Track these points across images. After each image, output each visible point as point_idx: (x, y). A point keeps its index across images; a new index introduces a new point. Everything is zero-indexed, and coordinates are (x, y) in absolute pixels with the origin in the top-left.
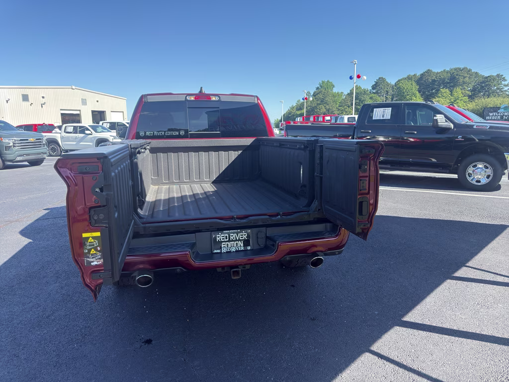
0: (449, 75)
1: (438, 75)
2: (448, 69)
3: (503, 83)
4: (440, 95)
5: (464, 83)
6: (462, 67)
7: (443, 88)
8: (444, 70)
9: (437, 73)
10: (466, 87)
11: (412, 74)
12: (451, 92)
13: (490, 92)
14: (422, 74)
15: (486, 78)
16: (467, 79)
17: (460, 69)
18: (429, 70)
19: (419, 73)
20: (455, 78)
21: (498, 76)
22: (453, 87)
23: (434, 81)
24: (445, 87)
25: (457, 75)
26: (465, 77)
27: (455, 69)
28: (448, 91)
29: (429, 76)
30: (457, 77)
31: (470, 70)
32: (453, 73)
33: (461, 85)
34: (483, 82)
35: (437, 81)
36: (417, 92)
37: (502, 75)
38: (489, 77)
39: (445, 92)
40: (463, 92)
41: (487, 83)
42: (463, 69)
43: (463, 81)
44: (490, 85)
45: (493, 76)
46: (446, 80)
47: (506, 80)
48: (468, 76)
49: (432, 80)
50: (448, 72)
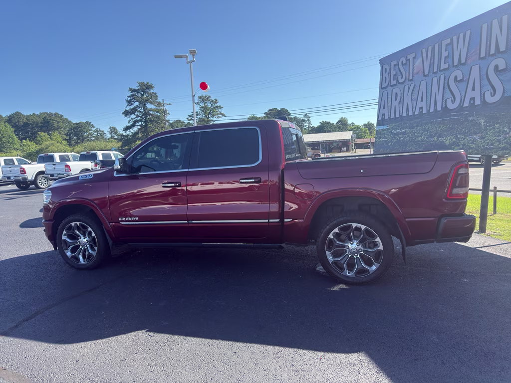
0: (42, 119)
1: (29, 118)
2: (37, 113)
3: (93, 129)
4: (39, 139)
5: (59, 127)
6: (54, 112)
7: (39, 132)
8: (34, 114)
9: (28, 116)
10: (61, 132)
12: (50, 135)
13: (84, 136)
15: (77, 124)
16: (61, 124)
17: (51, 114)
18: (17, 112)
19: (6, 115)
20: (48, 122)
21: (87, 122)
22: (50, 131)
23: (26, 124)
24: (41, 130)
25: (51, 120)
26: (58, 122)
27: (47, 114)
28: (46, 135)
29: (19, 118)
30: (51, 121)
31: (62, 116)
32: (45, 117)
33: (57, 130)
34: (76, 128)
35: (30, 124)
37: (90, 123)
38: (80, 123)
39: (44, 136)
40: (61, 136)
41: (80, 129)
42: (55, 114)
43: (58, 126)
44: (83, 130)
45: (83, 123)
46: (40, 125)
47: (94, 127)
48: (61, 121)
49: (24, 123)
50: (39, 116)
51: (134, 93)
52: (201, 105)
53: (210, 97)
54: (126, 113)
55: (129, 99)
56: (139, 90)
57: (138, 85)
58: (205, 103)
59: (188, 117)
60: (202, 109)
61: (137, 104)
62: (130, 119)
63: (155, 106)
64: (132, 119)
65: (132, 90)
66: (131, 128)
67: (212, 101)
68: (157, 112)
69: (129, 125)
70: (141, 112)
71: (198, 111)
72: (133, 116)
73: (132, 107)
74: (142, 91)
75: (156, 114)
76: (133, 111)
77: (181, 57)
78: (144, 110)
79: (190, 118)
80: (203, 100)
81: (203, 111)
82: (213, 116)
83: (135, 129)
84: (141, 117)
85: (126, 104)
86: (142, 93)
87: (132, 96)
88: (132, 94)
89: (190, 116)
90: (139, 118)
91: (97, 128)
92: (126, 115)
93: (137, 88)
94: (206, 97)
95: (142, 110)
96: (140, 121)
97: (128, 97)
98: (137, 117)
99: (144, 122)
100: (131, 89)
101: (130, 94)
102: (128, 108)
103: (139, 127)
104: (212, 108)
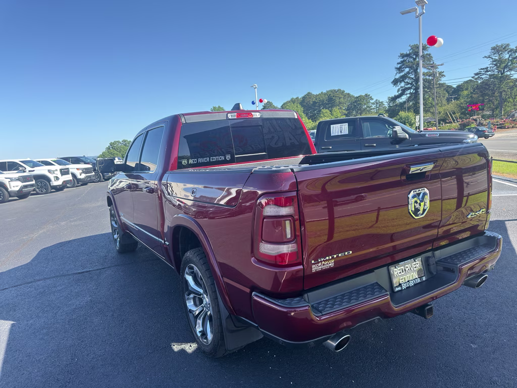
0: (327, 97)
1: (318, 97)
2: (325, 91)
3: (371, 101)
4: (322, 115)
5: (340, 103)
6: (337, 89)
7: (323, 109)
8: (322, 93)
9: (317, 95)
10: (342, 107)
11: (295, 97)
12: (331, 111)
13: (362, 110)
14: (304, 97)
15: (357, 98)
16: (342, 100)
17: (335, 91)
18: (309, 93)
19: (300, 96)
20: (332, 99)
21: (366, 95)
22: (332, 107)
23: (315, 103)
24: (325, 107)
25: (333, 96)
26: (340, 98)
27: (331, 91)
28: (328, 112)
29: (310, 98)
30: (334, 98)
31: (343, 92)
32: (330, 95)
33: (339, 106)
34: (356, 102)
35: (318, 102)
36: (303, 114)
37: (369, 95)
38: (359, 97)
39: (326, 112)
40: (341, 111)
41: (359, 102)
42: (338, 90)
43: (339, 101)
44: (361, 104)
45: (362, 96)
46: (325, 102)
47: (373, 99)
48: (343, 96)
49: (313, 102)
50: (325, 94)
51: (405, 58)
52: (494, 58)
53: (508, 45)
54: (395, 82)
55: (399, 66)
56: (410, 54)
57: (410, 48)
58: (499, 55)
59: (473, 75)
60: (495, 63)
61: (407, 70)
62: (399, 87)
63: (428, 69)
64: (401, 87)
65: (403, 56)
66: (399, 98)
67: (511, 50)
68: (429, 76)
69: (397, 94)
70: (412, 78)
71: (489, 66)
72: (403, 84)
73: (402, 74)
74: (414, 54)
75: (428, 77)
76: (403, 78)
77: (408, 12)
78: (415, 76)
79: (476, 77)
80: (498, 51)
81: (496, 65)
82: (511, 70)
83: (404, 98)
84: (411, 84)
85: (396, 72)
86: (414, 57)
87: (402, 62)
88: (402, 60)
89: (476, 74)
90: (409, 86)
91: (377, 100)
92: (395, 84)
93: (408, 53)
94: (502, 47)
95: (413, 76)
96: (409, 88)
97: (398, 63)
98: (407, 85)
99: (414, 89)
100: (402, 54)
101: (401, 60)
102: (398, 76)
103: (408, 95)
104: (510, 59)
